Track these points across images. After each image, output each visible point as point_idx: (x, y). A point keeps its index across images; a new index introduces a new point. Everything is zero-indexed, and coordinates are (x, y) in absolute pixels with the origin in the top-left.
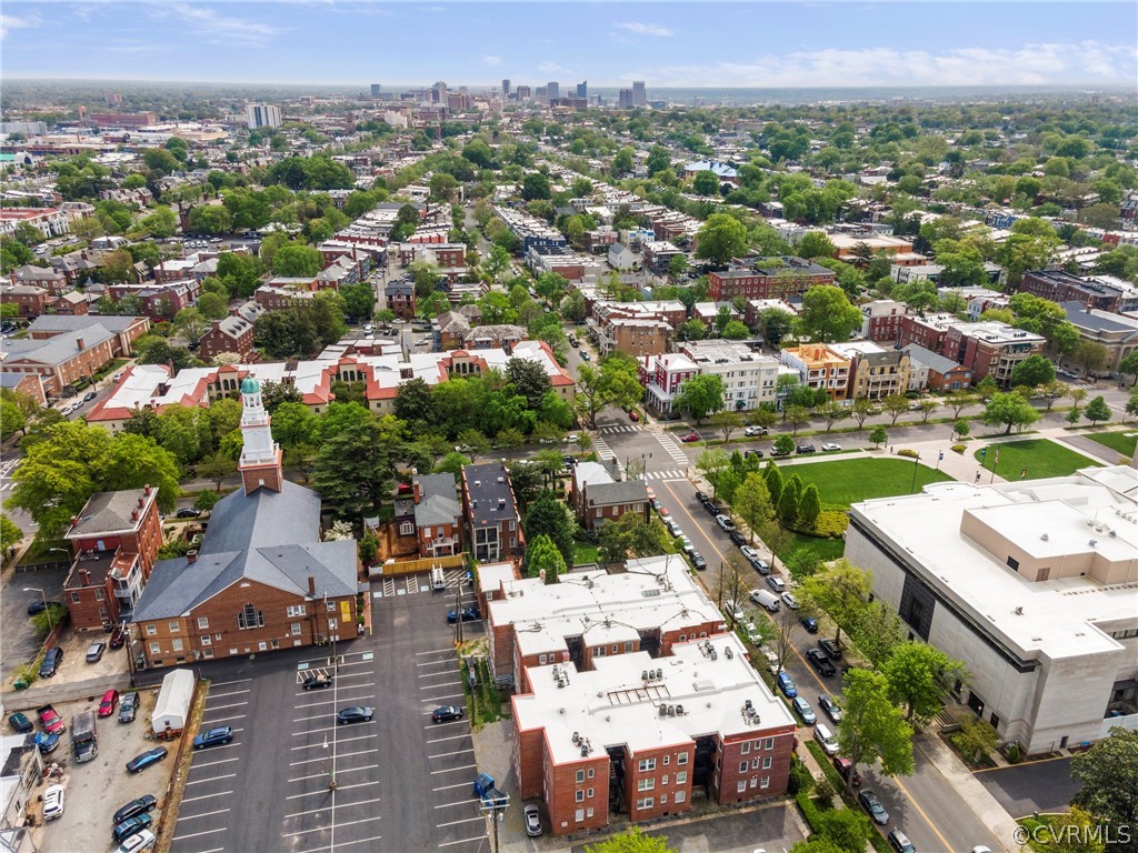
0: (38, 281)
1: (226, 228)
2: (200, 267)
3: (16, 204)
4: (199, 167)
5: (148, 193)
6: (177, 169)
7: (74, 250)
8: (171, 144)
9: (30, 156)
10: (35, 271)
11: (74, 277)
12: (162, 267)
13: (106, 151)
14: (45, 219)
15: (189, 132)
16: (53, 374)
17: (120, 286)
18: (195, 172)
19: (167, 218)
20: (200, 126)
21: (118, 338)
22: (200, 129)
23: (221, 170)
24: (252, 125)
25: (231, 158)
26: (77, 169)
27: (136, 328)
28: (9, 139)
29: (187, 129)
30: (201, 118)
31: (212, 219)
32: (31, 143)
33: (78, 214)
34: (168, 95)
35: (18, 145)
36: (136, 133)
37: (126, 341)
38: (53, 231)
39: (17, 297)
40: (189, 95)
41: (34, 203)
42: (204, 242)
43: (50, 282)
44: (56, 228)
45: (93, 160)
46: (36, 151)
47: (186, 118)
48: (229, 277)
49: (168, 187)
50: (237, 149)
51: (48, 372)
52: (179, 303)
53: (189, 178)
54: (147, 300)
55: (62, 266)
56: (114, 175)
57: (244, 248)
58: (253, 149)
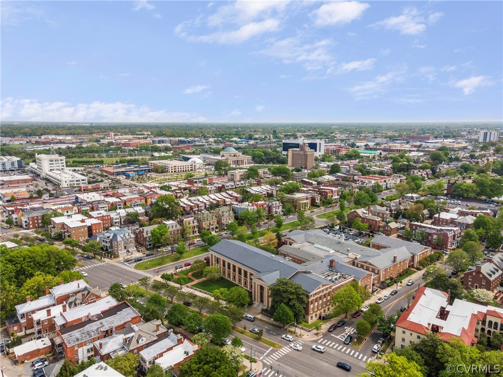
0: (378, 213)
1: (472, 195)
2: (461, 219)
3: (375, 173)
4: (455, 160)
5: (431, 172)
6: (445, 161)
7: (395, 199)
8: (442, 149)
9: (382, 152)
10: (378, 208)
11: (393, 213)
12: (439, 216)
13: (411, 151)
14: (385, 181)
15: (448, 143)
16: (378, 274)
17: (416, 223)
18: (453, 163)
19: (440, 186)
20: (454, 140)
21: (413, 257)
22: (453, 142)
23: (468, 163)
24: (481, 140)
25: (472, 157)
26: (400, 158)
27: (424, 253)
28: (375, 145)
29: (448, 142)
30: (454, 137)
31: (466, 190)
32: (382, 147)
33: (398, 180)
34: (438, 127)
35: (378, 147)
36: (424, 143)
37: (417, 259)
38: (386, 187)
39: (369, 220)
40: (447, 127)
41: (381, 173)
42: (459, 201)
43: (383, 214)
44: (388, 185)
45: (406, 155)
46: (384, 150)
47: (446, 137)
48: (481, 230)
49: (440, 170)
50: (474, 152)
51: (376, 272)
52: (448, 241)
53: (451, 166)
54: (430, 234)
55: (390, 207)
56: (415, 162)
57: (489, 211)
58: (483, 152)
